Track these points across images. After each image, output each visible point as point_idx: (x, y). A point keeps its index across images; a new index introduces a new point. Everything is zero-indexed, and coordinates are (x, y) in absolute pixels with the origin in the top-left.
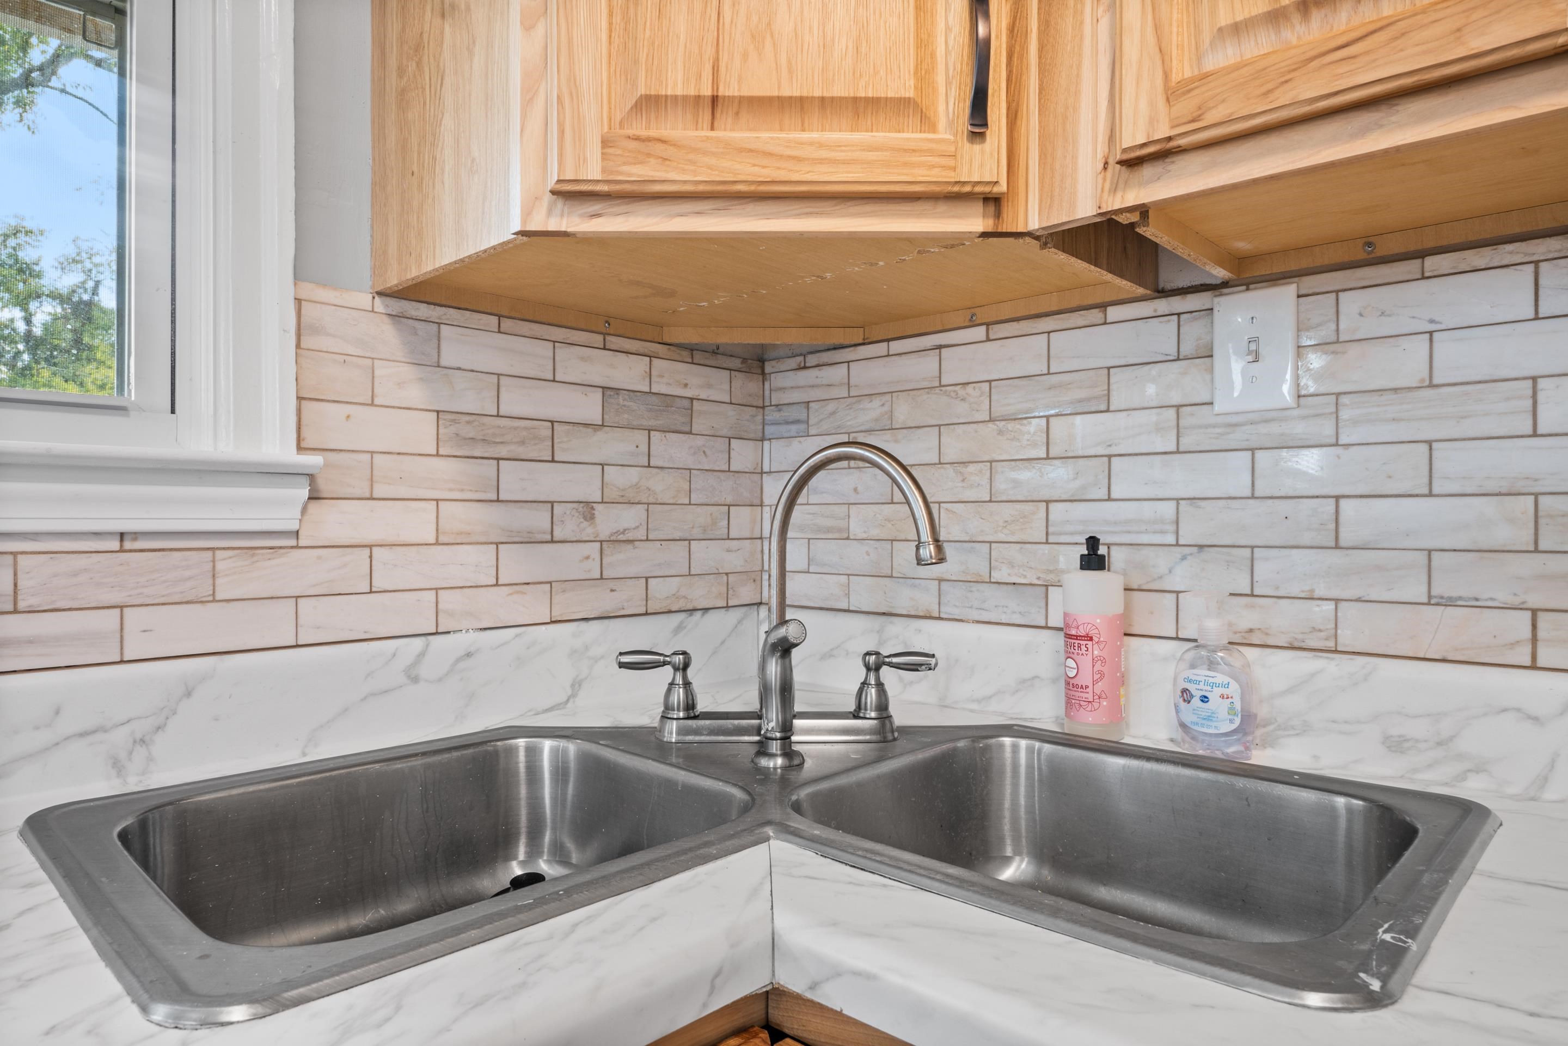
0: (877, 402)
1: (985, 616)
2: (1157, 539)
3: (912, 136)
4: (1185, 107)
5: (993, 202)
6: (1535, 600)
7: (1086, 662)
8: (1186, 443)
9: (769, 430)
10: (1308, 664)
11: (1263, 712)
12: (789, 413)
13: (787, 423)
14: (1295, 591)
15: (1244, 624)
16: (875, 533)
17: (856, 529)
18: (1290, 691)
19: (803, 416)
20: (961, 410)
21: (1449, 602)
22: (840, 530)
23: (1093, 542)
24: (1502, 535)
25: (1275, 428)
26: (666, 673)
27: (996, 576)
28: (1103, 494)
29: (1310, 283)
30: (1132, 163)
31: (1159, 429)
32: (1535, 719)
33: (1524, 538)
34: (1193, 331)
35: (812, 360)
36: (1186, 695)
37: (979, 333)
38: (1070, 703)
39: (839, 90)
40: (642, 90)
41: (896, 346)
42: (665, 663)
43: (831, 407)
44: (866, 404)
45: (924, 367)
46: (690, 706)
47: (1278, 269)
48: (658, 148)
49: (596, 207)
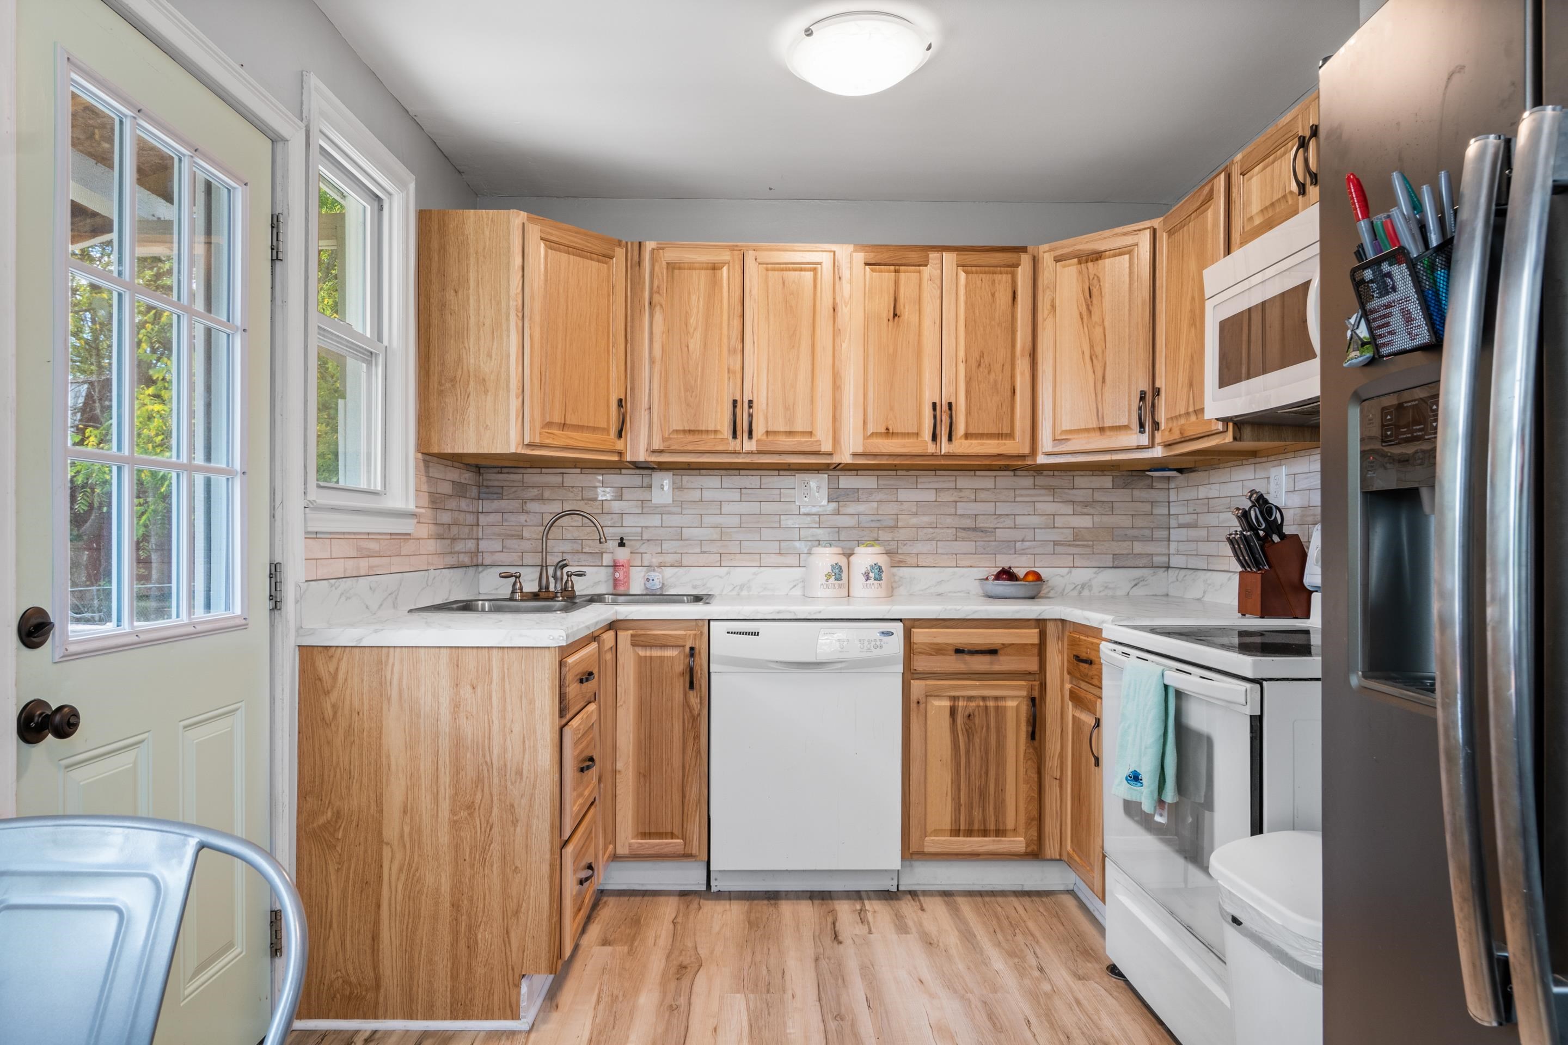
0: (535, 490)
1: (580, 564)
2: (636, 538)
3: (605, 437)
4: (666, 444)
5: (620, 454)
6: (721, 551)
7: (622, 573)
8: (644, 511)
9: (482, 496)
10: (675, 570)
11: (665, 582)
12: (496, 490)
13: (492, 493)
14: (672, 551)
15: (660, 561)
16: (534, 536)
17: (526, 535)
18: (671, 577)
19: (500, 491)
20: (571, 495)
21: (705, 553)
22: (518, 536)
23: (622, 539)
24: (716, 537)
25: (667, 509)
26: (513, 579)
27: (584, 550)
28: (620, 525)
29: (675, 471)
30: (654, 452)
31: (637, 507)
32: (721, 577)
33: (719, 538)
34: (646, 480)
35: (504, 470)
36: (648, 580)
37: (578, 471)
38: (615, 586)
39: (591, 424)
40: (548, 420)
41: (544, 470)
42: (512, 576)
43: (514, 489)
44: (531, 489)
45: (557, 479)
46: (521, 589)
47: (668, 467)
48: (552, 436)
49: (533, 448)
